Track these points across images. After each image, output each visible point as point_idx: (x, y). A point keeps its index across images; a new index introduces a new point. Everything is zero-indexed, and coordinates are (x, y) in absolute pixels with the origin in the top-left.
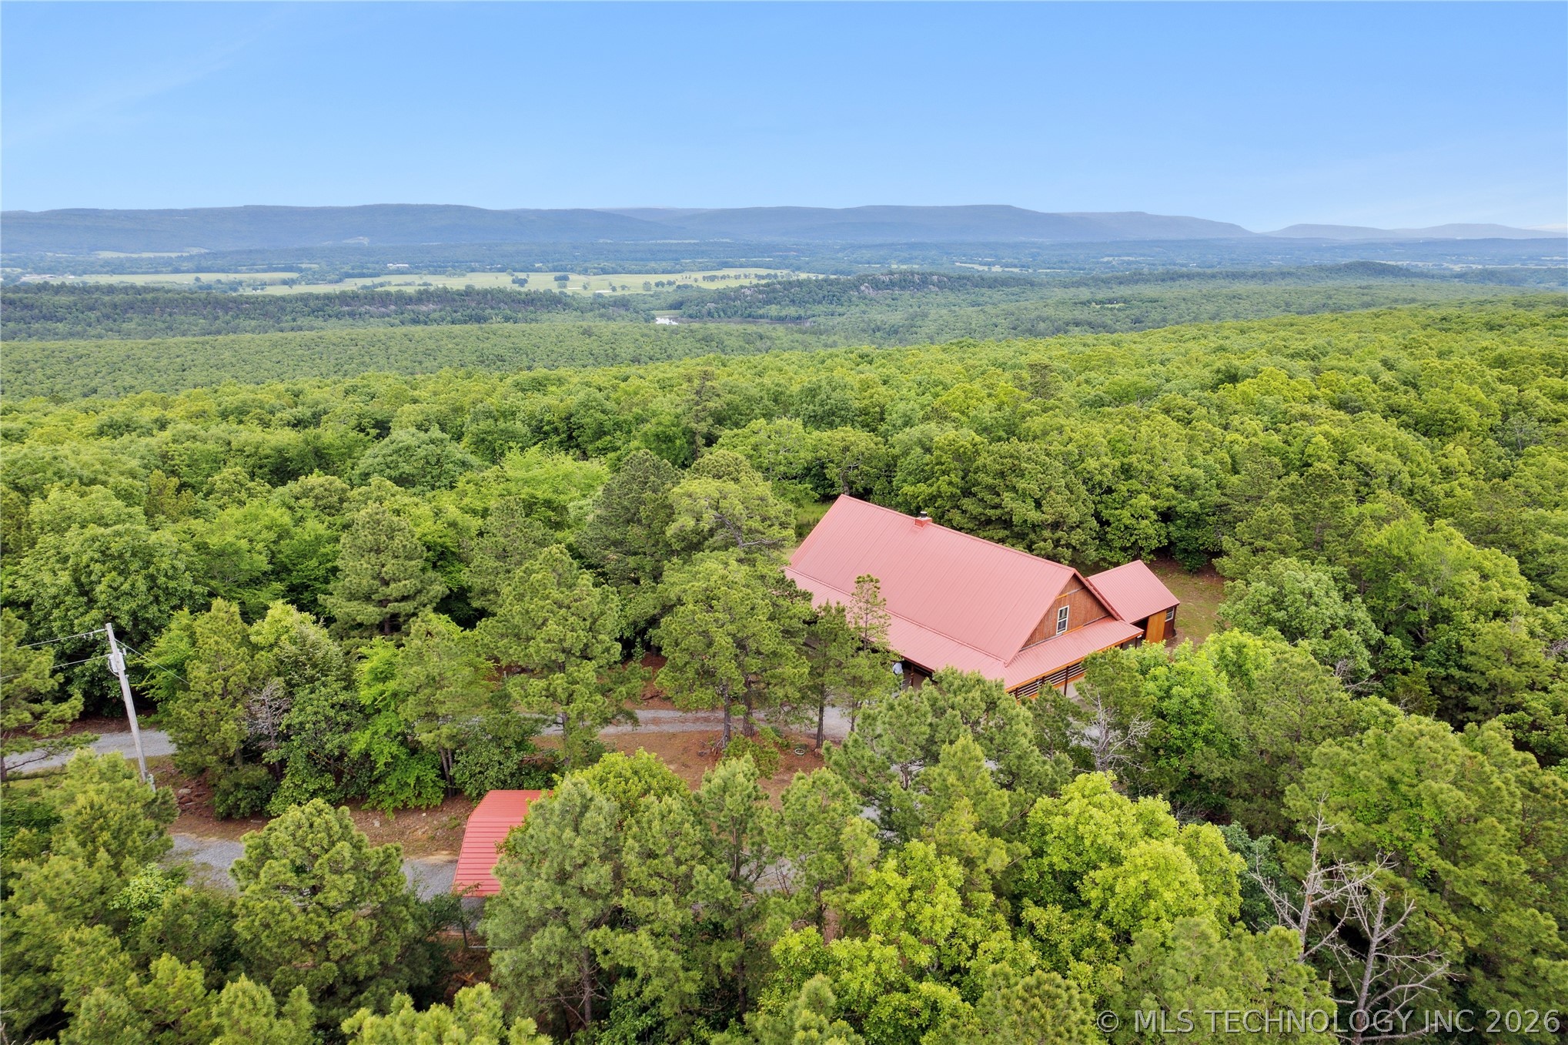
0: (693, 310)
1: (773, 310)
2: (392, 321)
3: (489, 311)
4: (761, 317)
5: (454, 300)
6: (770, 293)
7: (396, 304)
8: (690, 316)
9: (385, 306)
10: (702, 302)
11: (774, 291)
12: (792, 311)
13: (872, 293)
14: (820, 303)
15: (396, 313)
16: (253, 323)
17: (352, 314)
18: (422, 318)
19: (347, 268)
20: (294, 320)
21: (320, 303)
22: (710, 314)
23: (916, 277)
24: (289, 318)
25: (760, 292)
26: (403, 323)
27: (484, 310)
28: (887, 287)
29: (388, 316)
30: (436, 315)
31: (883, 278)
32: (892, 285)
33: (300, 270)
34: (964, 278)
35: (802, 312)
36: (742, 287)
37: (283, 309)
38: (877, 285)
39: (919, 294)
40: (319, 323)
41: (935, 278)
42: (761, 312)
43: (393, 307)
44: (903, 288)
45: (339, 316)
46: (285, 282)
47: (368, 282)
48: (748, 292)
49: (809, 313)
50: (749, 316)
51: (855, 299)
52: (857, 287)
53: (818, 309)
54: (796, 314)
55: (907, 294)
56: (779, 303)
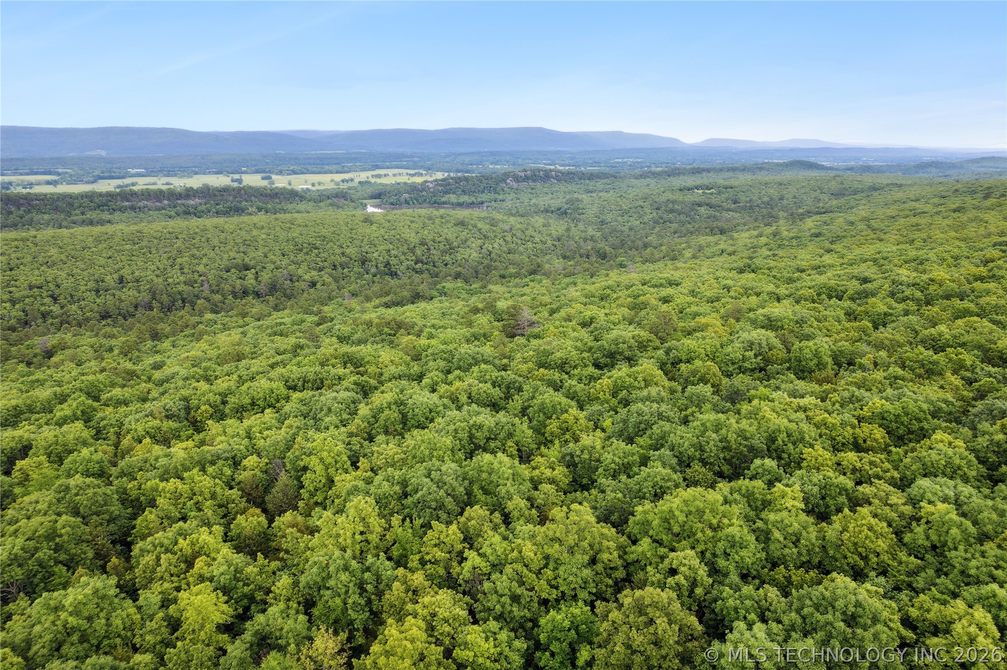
0: (393, 199)
1: (453, 198)
2: (169, 213)
3: (244, 203)
4: (444, 203)
5: (215, 195)
6: (446, 186)
7: (169, 200)
8: (392, 204)
9: (159, 201)
10: (399, 193)
11: (449, 184)
12: (464, 199)
13: (515, 185)
14: (483, 192)
15: (169, 206)
16: (46, 217)
17: (133, 208)
18: (192, 210)
19: (97, 173)
20: (83, 214)
21: (104, 200)
22: (407, 202)
23: (541, 173)
24: (78, 212)
25: (441, 185)
26: (178, 214)
27: (240, 202)
28: (524, 180)
29: (163, 209)
30: (203, 207)
31: (520, 174)
32: (526, 179)
33: (58, 174)
34: (572, 173)
35: (473, 199)
36: (426, 182)
37: (71, 205)
38: (517, 179)
39: (546, 185)
40: (106, 216)
41: (553, 173)
42: (443, 199)
43: (166, 202)
44: (534, 181)
45: (122, 210)
46: (48, 183)
47: (119, 182)
48: (431, 185)
49: (479, 200)
50: (435, 203)
51: (506, 189)
52: (505, 181)
53: (484, 197)
54: (470, 201)
55: (539, 185)
56: (454, 193)
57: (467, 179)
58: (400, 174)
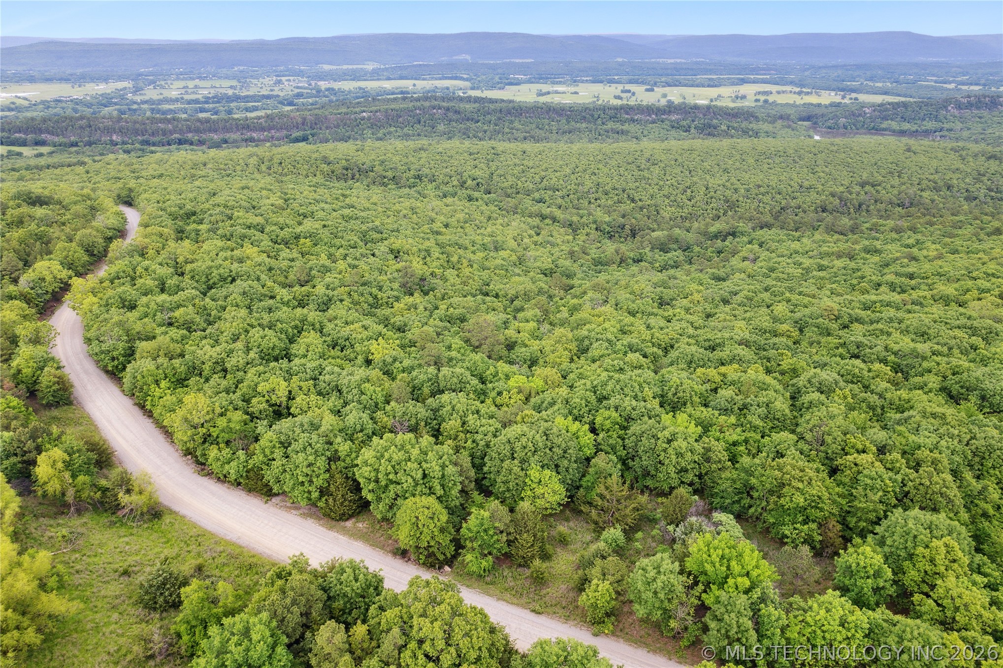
0: (830, 123)
1: (894, 125)
4: (884, 130)
6: (883, 112)
8: (830, 128)
10: (835, 116)
11: (887, 110)
12: (906, 126)
13: (956, 112)
14: (924, 119)
21: (613, 112)
22: (845, 128)
23: (986, 98)
25: (878, 111)
28: (967, 108)
30: (684, 123)
31: (964, 100)
32: (970, 105)
35: (916, 127)
38: (959, 106)
39: (995, 113)
42: (883, 126)
44: (978, 108)
48: (867, 111)
49: (924, 128)
50: (873, 128)
51: (948, 117)
52: (946, 107)
53: (929, 125)
54: (914, 129)
55: (985, 113)
56: (892, 120)
57: (905, 105)
58: (784, 92)
